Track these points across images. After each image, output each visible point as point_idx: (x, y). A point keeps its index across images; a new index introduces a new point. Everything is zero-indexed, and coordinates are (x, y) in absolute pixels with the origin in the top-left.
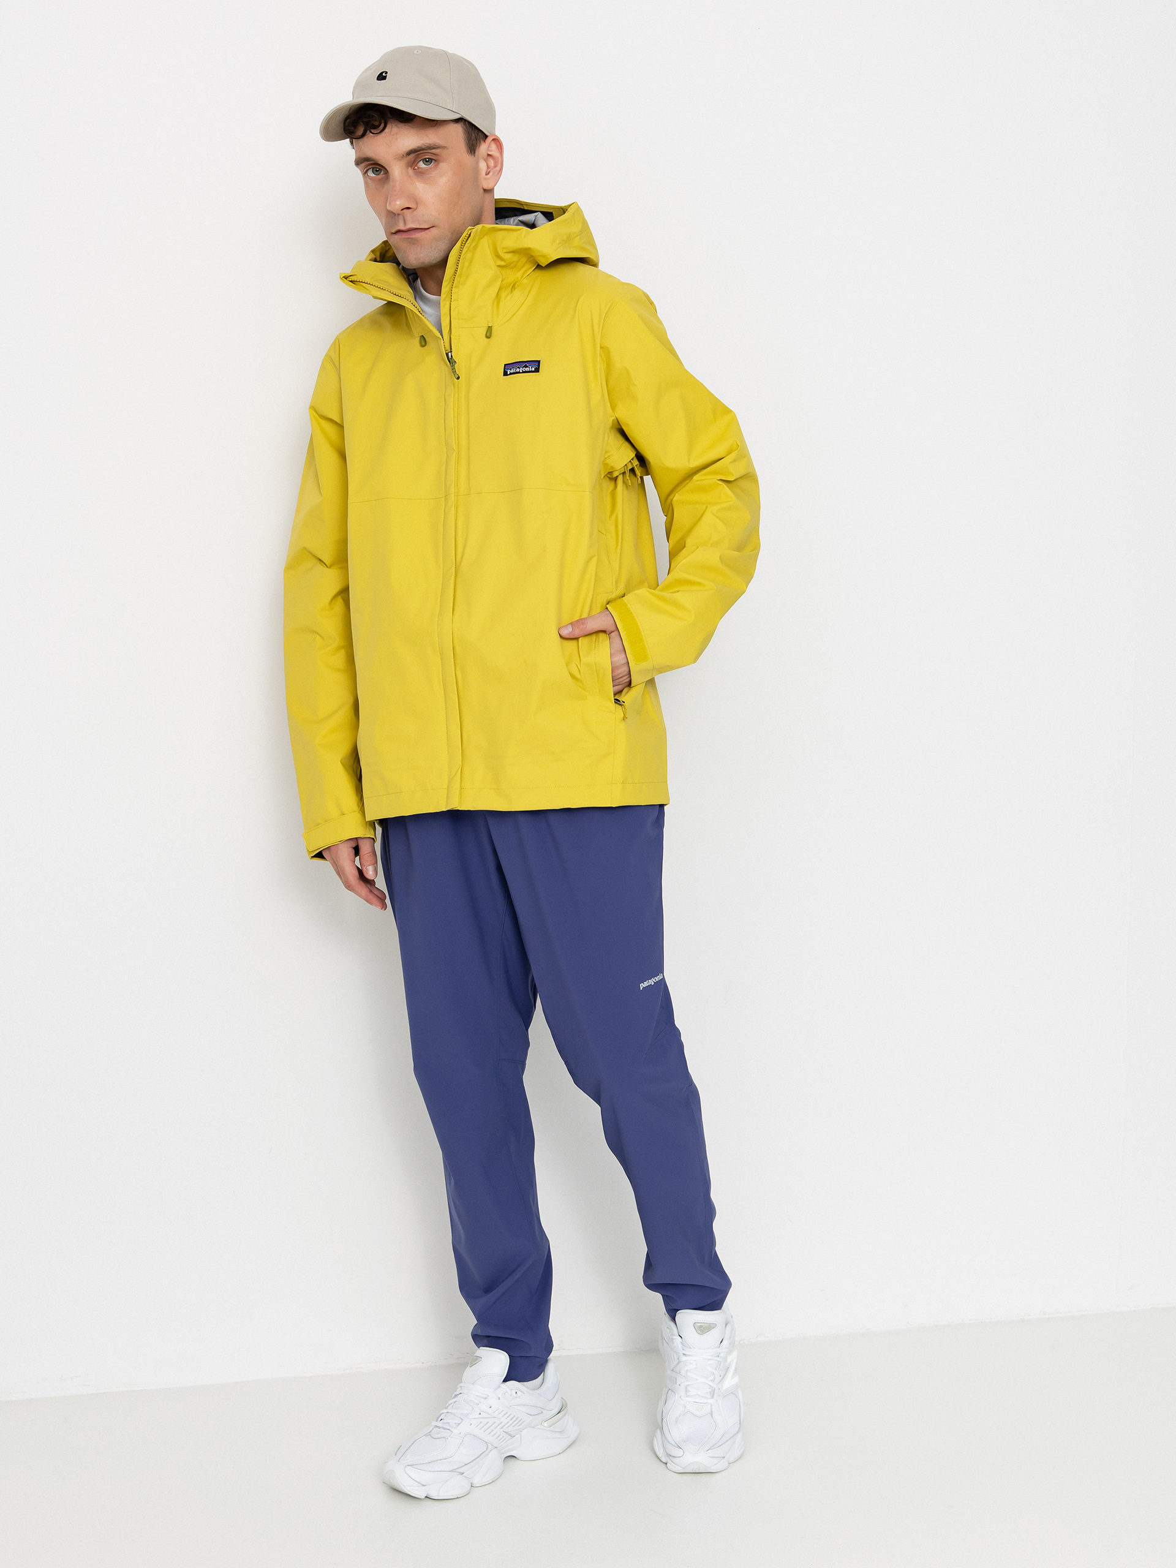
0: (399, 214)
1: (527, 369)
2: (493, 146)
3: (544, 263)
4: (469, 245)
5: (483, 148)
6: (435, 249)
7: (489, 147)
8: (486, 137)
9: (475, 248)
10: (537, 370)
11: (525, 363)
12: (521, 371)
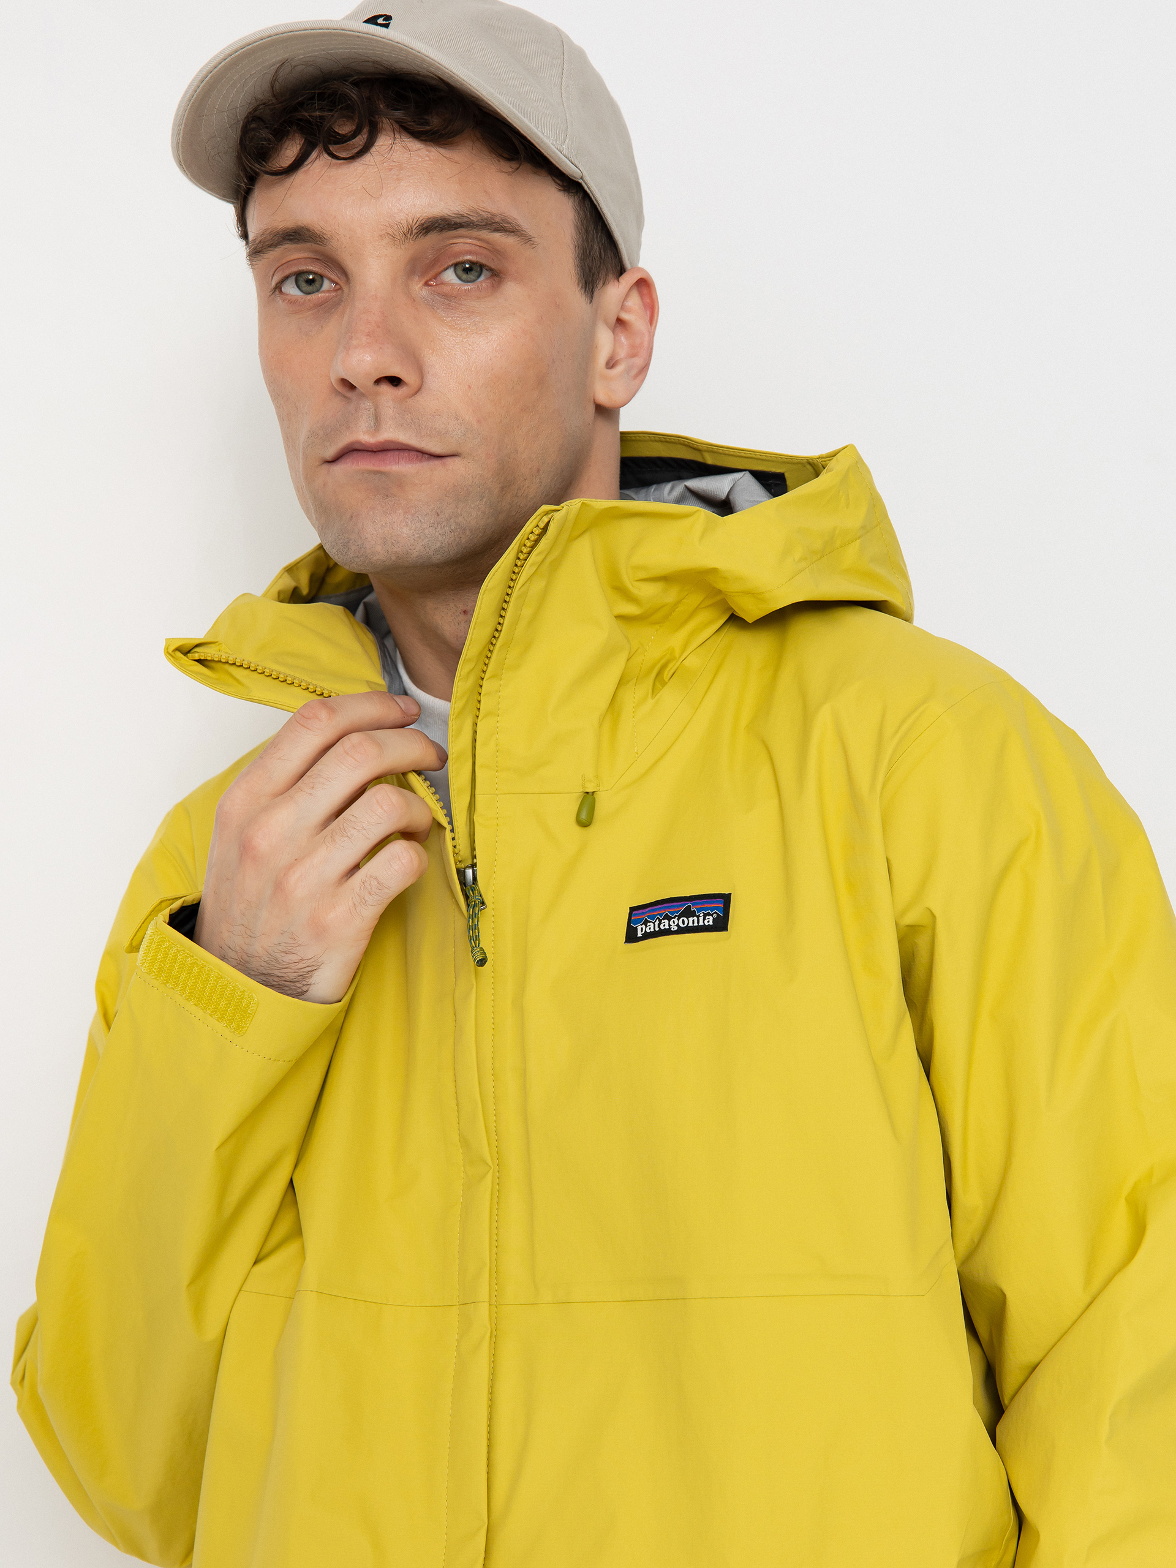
0: (362, 393)
1: (691, 922)
2: (635, 301)
3: (752, 611)
4: (541, 558)
5: (614, 292)
6: (448, 520)
7: (626, 296)
8: (621, 270)
9: (556, 564)
10: (721, 925)
11: (686, 905)
12: (676, 928)
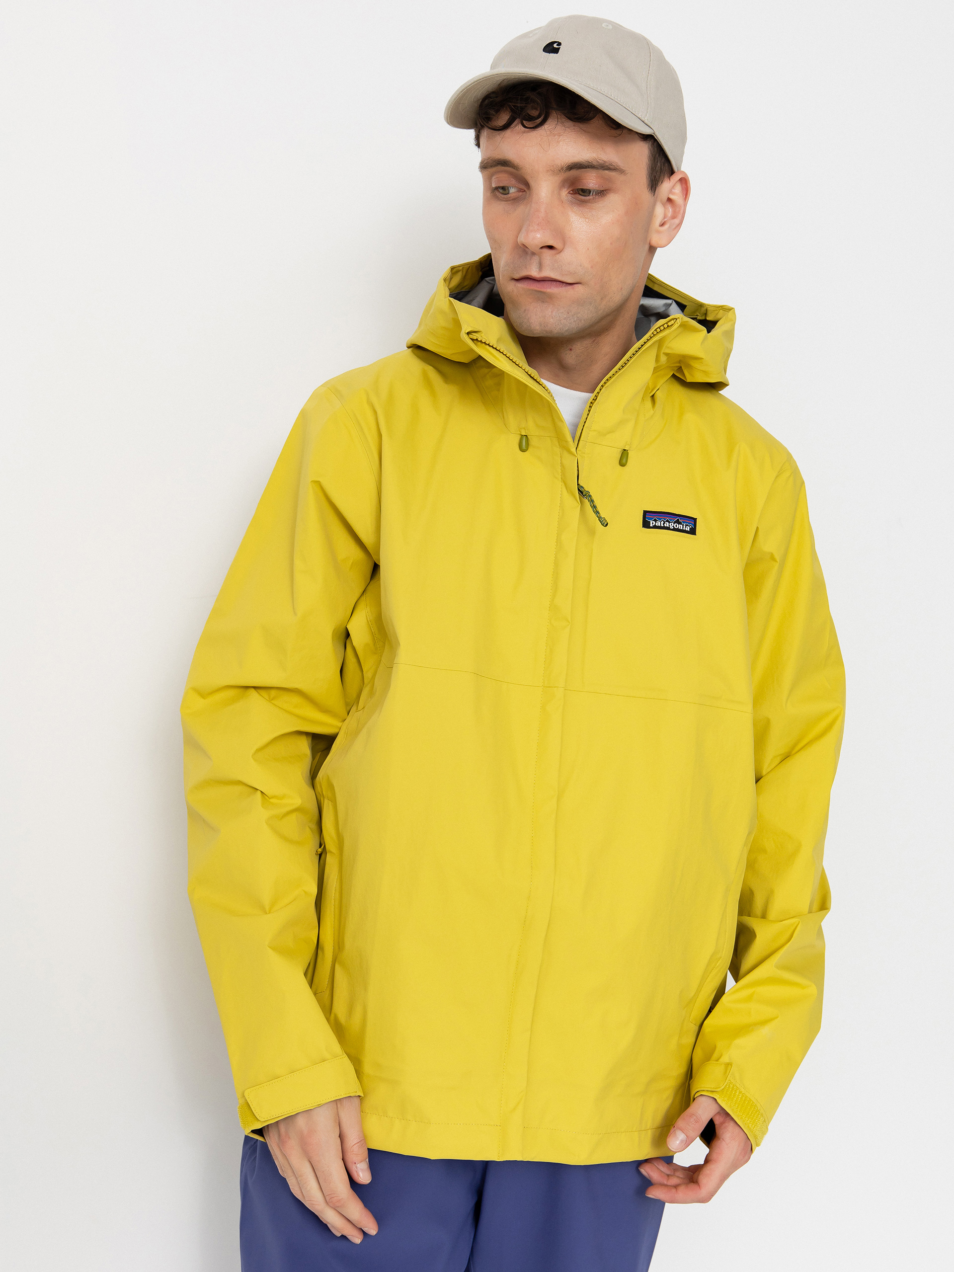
0: (533, 254)
1: (678, 526)
2: (678, 189)
6: (573, 316)
7: (673, 187)
8: (672, 172)
10: (693, 532)
11: (676, 518)
12: (673, 528)
